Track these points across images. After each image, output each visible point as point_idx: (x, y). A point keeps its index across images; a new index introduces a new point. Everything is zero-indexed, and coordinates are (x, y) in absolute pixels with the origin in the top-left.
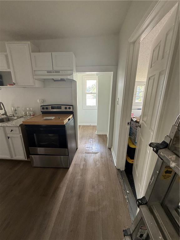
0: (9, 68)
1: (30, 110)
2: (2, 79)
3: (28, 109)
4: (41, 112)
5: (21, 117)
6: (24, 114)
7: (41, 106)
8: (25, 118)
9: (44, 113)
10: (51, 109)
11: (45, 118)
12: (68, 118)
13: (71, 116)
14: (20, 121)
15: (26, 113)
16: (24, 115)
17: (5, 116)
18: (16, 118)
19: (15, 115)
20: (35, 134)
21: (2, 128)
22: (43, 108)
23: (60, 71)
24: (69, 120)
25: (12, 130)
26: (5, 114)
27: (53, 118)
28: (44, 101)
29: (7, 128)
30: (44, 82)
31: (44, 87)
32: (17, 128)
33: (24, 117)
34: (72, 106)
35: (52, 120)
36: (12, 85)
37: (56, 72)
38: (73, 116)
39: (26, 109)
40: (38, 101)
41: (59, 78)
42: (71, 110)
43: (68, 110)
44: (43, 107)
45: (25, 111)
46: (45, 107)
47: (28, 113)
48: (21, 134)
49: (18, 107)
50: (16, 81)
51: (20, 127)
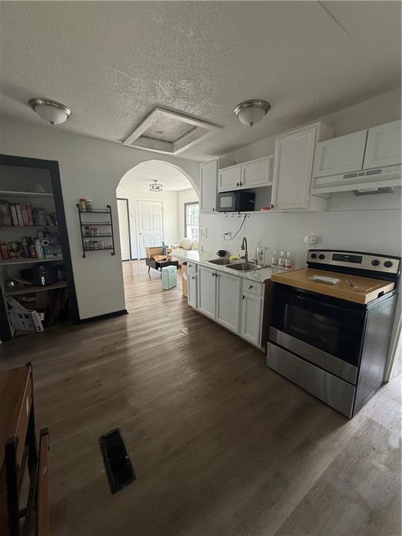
0: (271, 179)
1: (285, 257)
2: (254, 200)
3: (282, 253)
4: (308, 263)
5: (266, 267)
6: (273, 262)
7: (310, 251)
8: (274, 270)
9: (312, 266)
10: (333, 259)
11: (317, 277)
12: (380, 290)
13: (390, 287)
14: (267, 274)
15: (277, 261)
16: (274, 264)
17: (244, 261)
18: (260, 267)
19: (259, 260)
20: (287, 305)
21: (239, 278)
22: (314, 256)
23: (382, 169)
24: (381, 295)
25: (251, 287)
26: (245, 257)
27: (335, 281)
28: (318, 240)
29: (244, 281)
30: (328, 199)
31: (326, 211)
32: (259, 286)
33: (274, 268)
34: (399, 258)
35: (332, 285)
36: (268, 209)
37: (368, 173)
38: (395, 287)
39: (278, 252)
40: (306, 239)
41: (375, 186)
42: (393, 270)
43: (382, 268)
44: (313, 253)
45: (277, 257)
46: (319, 254)
47: (280, 260)
48: (263, 298)
49: (266, 248)
50: (276, 202)
51: (264, 285)
